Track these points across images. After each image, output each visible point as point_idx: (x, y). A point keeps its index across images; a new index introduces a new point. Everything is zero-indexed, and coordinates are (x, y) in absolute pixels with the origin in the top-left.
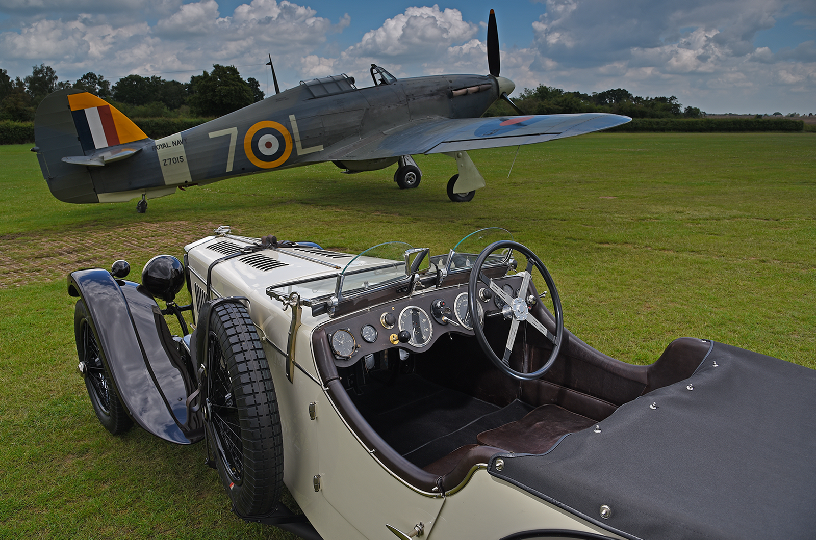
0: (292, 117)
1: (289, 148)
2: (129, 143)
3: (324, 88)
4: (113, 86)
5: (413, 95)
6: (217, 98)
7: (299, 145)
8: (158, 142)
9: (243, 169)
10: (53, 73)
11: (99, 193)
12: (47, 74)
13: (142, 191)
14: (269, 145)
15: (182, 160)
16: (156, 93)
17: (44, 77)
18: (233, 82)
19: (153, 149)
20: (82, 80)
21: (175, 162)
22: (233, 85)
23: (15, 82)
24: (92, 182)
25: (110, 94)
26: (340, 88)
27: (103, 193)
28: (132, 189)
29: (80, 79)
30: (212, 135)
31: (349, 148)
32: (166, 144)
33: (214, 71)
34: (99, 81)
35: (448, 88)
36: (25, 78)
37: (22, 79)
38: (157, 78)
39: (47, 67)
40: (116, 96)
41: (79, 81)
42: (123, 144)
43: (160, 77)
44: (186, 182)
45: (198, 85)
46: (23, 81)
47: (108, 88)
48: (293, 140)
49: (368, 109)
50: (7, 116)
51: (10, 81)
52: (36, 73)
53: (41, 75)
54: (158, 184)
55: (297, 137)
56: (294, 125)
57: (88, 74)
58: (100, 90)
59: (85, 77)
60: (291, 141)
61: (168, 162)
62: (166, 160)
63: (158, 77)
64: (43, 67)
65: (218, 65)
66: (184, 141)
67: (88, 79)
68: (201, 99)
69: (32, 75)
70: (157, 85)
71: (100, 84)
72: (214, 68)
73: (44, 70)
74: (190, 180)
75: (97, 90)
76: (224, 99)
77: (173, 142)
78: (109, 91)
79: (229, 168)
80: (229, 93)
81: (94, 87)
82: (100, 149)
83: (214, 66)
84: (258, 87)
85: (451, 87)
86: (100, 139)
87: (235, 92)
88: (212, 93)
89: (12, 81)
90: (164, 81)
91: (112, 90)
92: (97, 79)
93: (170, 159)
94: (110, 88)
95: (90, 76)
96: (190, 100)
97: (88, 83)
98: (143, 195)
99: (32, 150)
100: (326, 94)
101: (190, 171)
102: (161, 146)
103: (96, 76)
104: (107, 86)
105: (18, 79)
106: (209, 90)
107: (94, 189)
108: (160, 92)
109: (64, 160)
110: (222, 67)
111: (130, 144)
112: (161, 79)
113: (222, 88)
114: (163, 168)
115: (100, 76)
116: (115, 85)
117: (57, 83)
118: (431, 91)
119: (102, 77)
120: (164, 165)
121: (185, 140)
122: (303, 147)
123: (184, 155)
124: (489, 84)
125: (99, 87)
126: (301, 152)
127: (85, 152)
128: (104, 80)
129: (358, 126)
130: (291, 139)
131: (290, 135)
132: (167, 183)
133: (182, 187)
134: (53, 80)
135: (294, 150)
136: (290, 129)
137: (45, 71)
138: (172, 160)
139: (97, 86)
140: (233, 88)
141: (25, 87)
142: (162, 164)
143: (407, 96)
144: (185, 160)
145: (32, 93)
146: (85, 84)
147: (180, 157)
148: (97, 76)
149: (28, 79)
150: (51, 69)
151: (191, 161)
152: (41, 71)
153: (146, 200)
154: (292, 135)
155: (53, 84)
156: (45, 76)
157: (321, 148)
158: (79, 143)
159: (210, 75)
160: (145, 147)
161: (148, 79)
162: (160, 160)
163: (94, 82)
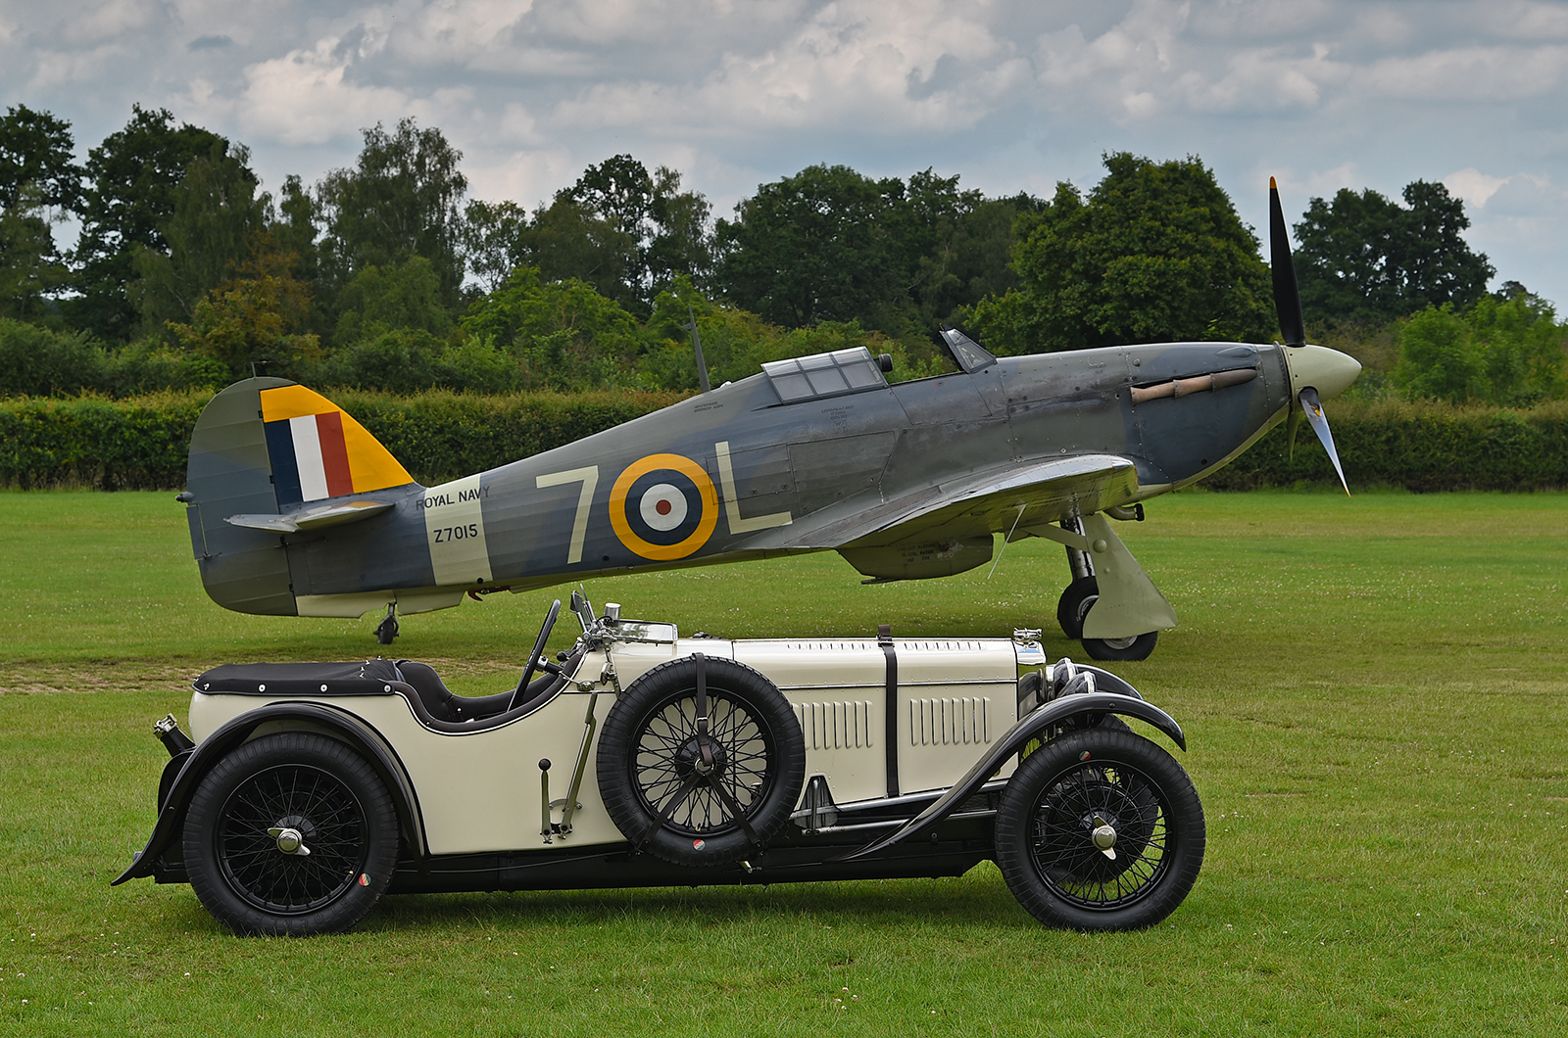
0: (722, 448)
1: (709, 514)
2: (373, 492)
3: (807, 380)
4: (721, 224)
5: (1025, 398)
6: (1108, 308)
7: (733, 510)
8: (430, 492)
9: (606, 558)
10: (447, 160)
11: (299, 595)
12: (420, 163)
13: (389, 597)
14: (664, 507)
15: (474, 533)
16: (923, 260)
17: (406, 178)
18: (1189, 237)
19: (417, 505)
20: (579, 191)
21: (459, 536)
22: (1187, 250)
23: (279, 199)
24: (287, 570)
25: (704, 263)
26: (846, 381)
27: (308, 595)
28: (367, 589)
29: (573, 185)
30: (542, 481)
31: (849, 521)
32: (445, 498)
33: (1108, 185)
34: (657, 194)
35: (1126, 380)
36: (323, 179)
37: (310, 188)
38: (940, 184)
39: (427, 134)
40: (729, 272)
41: (565, 198)
42: (360, 494)
43: (954, 181)
44: (480, 580)
45: (1027, 246)
46: (314, 196)
47: (698, 233)
48: (721, 499)
49: (905, 432)
50: (207, 369)
51: (257, 196)
52: (375, 158)
53: (394, 172)
54: (418, 583)
55: (730, 493)
56: (725, 466)
57: (608, 166)
58: (659, 242)
59: (593, 180)
60: (716, 501)
61: (444, 536)
62: (440, 531)
63: (946, 176)
64: (408, 134)
65: (1127, 157)
66: (484, 493)
67: (605, 189)
68: (1033, 311)
69: (357, 170)
70: (935, 220)
71: (660, 211)
72: (1107, 173)
73: (411, 144)
74: (488, 576)
75: (646, 243)
76: (1136, 314)
77: (460, 493)
78: (703, 248)
79: (575, 556)
80: (1160, 287)
81: (630, 225)
82: (312, 502)
83: (1109, 164)
84: (1462, 234)
85: (1134, 378)
86: (313, 481)
87: (1194, 282)
88: (1084, 286)
89: (267, 198)
90: (971, 198)
91: (713, 242)
92: (647, 187)
93: (450, 529)
94: (708, 229)
95: (622, 173)
96: (987, 318)
97: (605, 206)
98: (390, 605)
99: (178, 499)
100: (810, 394)
101: (490, 558)
102: (436, 500)
103: (643, 173)
104: (694, 223)
105: (292, 187)
106: (1076, 272)
107: (291, 586)
108: (946, 254)
109: (236, 521)
110: (1145, 165)
111: (373, 495)
112: (961, 188)
113: (1130, 266)
114: (434, 548)
115: (664, 171)
116: (732, 218)
117: (462, 213)
118: (1077, 389)
119: (675, 176)
120: (437, 541)
121: (486, 490)
122: (744, 516)
123: (479, 522)
124: (1254, 368)
125: (655, 227)
126: (738, 526)
127: (281, 506)
128: (680, 192)
129: (879, 470)
130: (715, 496)
131: (713, 487)
132: (439, 581)
133: (477, 594)
134: (446, 191)
135: (723, 520)
136: (714, 474)
137: (416, 151)
138: (453, 531)
139: (647, 221)
140: (1185, 264)
141: (319, 225)
142: (432, 538)
143: (1010, 400)
144: (481, 532)
145: (347, 252)
146: (591, 213)
147: (471, 526)
148: (651, 175)
149: (338, 188)
150: (443, 142)
151: (494, 535)
152: (398, 150)
153: (398, 619)
154: (718, 486)
155: (443, 212)
156: (412, 177)
157: (785, 519)
158: (272, 489)
159: (1085, 202)
160: (403, 502)
161: (895, 187)
162: (430, 530)
163: (636, 200)
